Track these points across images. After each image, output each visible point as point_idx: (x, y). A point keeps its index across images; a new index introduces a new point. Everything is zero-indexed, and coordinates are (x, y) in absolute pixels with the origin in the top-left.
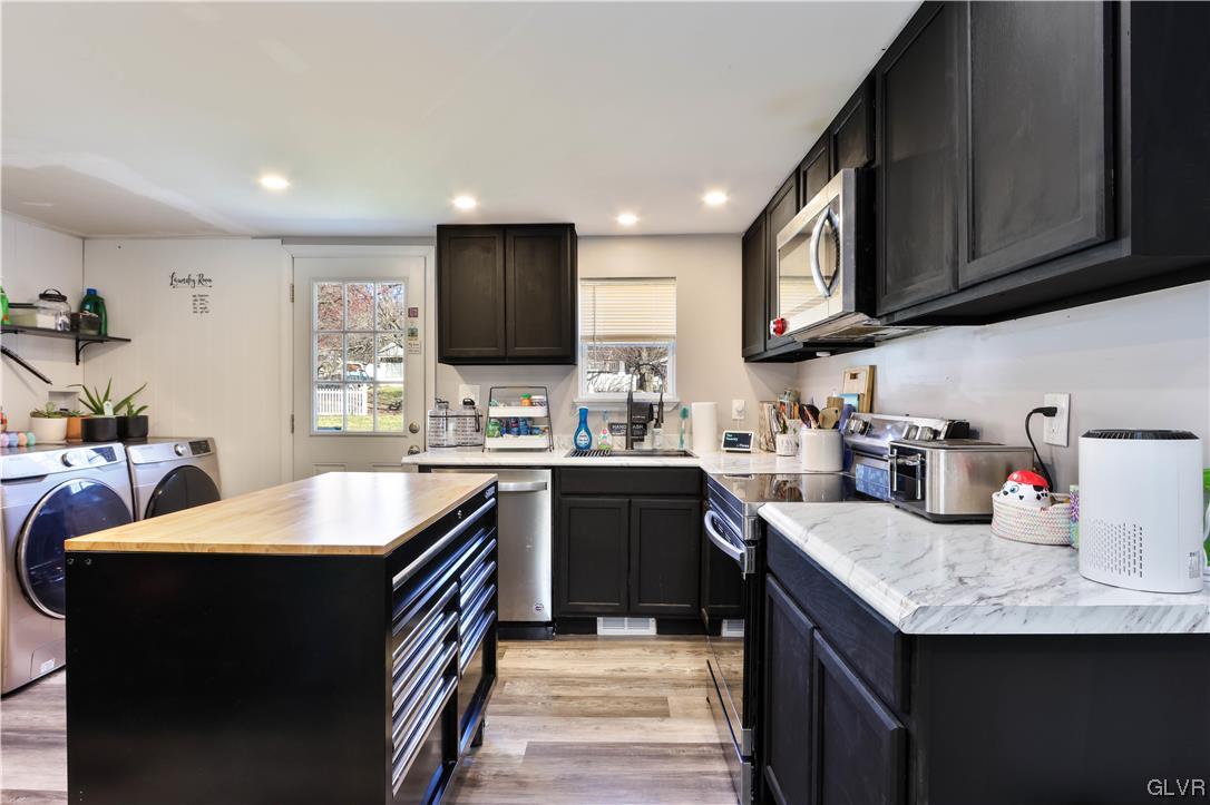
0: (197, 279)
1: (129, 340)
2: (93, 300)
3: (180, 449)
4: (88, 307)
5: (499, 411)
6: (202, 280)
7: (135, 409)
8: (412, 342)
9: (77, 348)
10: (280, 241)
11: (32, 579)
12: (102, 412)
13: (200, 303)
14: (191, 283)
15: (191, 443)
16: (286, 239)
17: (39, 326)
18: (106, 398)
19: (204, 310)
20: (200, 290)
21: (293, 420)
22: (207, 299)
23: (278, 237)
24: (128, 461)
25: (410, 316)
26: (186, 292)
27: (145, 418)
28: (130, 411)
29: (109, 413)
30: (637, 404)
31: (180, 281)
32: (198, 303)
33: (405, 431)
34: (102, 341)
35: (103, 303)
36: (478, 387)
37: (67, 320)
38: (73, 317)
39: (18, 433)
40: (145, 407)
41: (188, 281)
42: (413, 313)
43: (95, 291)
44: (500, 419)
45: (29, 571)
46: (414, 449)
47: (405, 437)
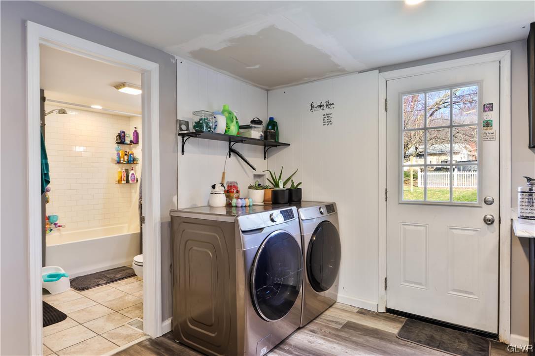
0: (325, 104)
1: (289, 145)
2: (272, 123)
3: (322, 210)
4: (270, 127)
6: (329, 104)
7: (295, 185)
8: (487, 132)
9: (265, 150)
10: (378, 71)
11: (258, 296)
12: (279, 187)
13: (327, 120)
14: (322, 107)
15: (326, 206)
16: (382, 69)
17: (252, 137)
18: (280, 179)
19: (330, 123)
20: (327, 111)
21: (386, 193)
22: (330, 115)
23: (376, 69)
24: (299, 218)
25: (485, 111)
26: (319, 113)
27: (300, 190)
28: (292, 185)
29: (281, 187)
31: (316, 107)
32: (326, 119)
33: (480, 203)
34: (276, 146)
35: (277, 125)
37: (263, 134)
38: (265, 132)
39: (245, 198)
40: (300, 183)
41: (320, 106)
42: (489, 107)
43: (273, 118)
45: (257, 292)
46: (489, 217)
47: (481, 207)
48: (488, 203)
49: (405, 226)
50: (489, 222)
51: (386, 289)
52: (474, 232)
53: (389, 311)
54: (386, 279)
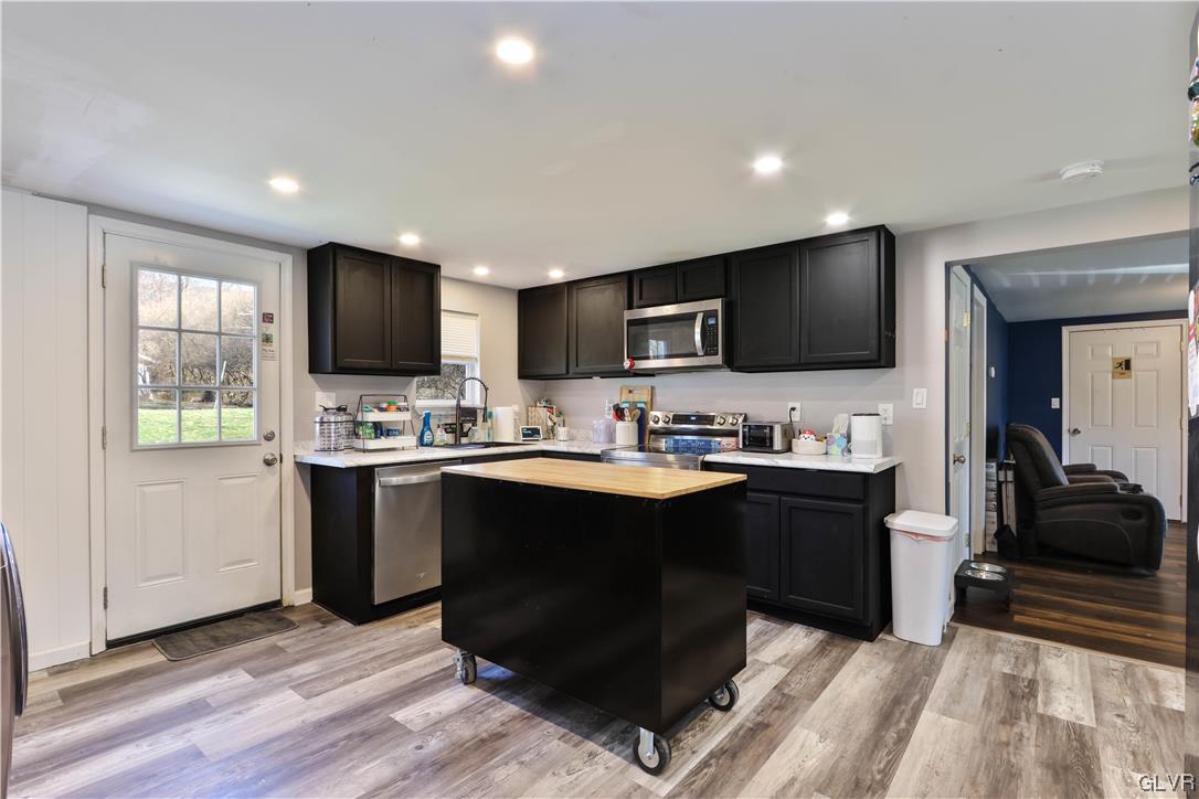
5: (374, 416)
8: (268, 348)
10: (85, 208)
16: (95, 208)
21: (104, 434)
23: (83, 203)
25: (264, 321)
30: (466, 409)
33: (259, 439)
36: (333, 395)
42: (268, 318)
44: (374, 423)
46: (269, 457)
47: (259, 445)
48: (269, 438)
49: (145, 488)
50: (268, 463)
51: (106, 607)
52: (251, 479)
53: (110, 645)
54: (106, 590)
